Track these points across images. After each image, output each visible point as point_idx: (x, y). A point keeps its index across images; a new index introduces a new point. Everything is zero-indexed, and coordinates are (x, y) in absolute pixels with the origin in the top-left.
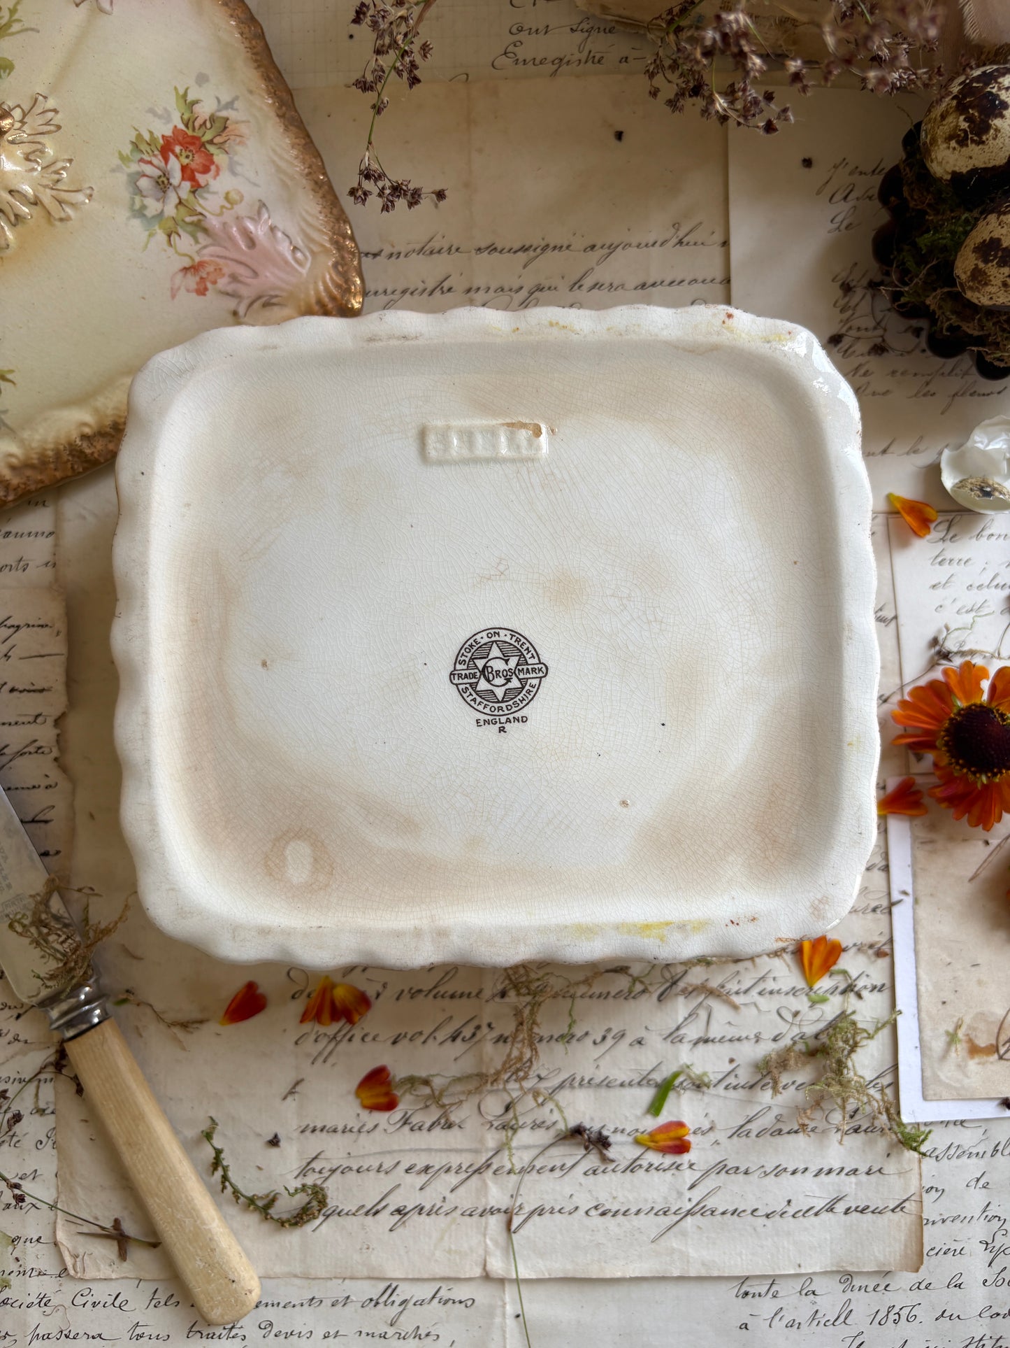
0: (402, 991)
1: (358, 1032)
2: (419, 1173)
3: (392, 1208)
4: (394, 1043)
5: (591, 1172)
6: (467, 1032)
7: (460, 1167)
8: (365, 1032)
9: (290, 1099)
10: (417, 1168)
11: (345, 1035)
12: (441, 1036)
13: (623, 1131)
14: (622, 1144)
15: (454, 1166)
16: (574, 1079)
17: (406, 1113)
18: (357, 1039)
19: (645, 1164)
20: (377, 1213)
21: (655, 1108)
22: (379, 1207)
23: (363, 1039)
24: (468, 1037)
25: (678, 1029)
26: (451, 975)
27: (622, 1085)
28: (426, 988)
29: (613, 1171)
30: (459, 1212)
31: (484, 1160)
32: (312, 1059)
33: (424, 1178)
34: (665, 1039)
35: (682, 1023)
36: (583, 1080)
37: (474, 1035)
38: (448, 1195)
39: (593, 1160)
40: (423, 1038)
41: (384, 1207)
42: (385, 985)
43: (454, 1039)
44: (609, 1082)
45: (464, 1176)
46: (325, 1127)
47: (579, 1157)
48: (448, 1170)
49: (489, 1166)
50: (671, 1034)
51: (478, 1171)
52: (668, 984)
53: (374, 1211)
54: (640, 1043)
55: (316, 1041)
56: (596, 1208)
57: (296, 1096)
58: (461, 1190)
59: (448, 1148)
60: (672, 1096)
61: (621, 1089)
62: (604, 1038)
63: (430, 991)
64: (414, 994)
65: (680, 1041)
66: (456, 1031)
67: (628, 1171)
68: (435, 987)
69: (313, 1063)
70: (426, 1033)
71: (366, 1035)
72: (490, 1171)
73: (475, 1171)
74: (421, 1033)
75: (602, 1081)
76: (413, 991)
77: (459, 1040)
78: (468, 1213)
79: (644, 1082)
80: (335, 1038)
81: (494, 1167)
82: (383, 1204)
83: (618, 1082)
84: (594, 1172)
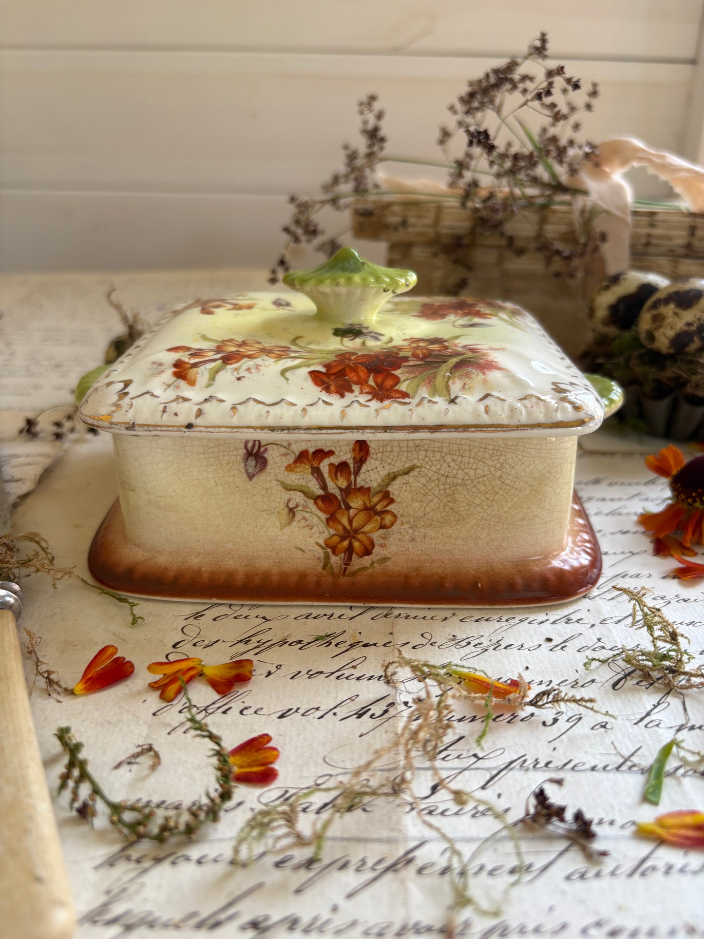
0: (300, 672)
1: (237, 706)
2: (297, 868)
3: (246, 918)
4: (282, 717)
5: (576, 876)
6: (377, 709)
7: (363, 862)
8: (246, 705)
9: (125, 768)
10: (295, 862)
11: (219, 708)
12: (342, 712)
13: (612, 823)
14: (615, 838)
15: (355, 861)
16: (525, 761)
17: (287, 792)
18: (235, 712)
19: (661, 866)
20: (217, 925)
21: (650, 796)
22: (222, 916)
23: (241, 712)
24: (378, 714)
25: (648, 714)
26: (358, 661)
27: (593, 769)
28: (328, 670)
29: (613, 874)
30: (360, 929)
31: (401, 853)
32: (169, 730)
33: (303, 875)
34: (636, 724)
35: (652, 710)
36: (537, 761)
37: (386, 712)
38: (343, 904)
39: (574, 861)
40: (319, 714)
41: (231, 918)
42: (278, 667)
43: (360, 716)
44: (575, 766)
45: (370, 875)
46: (163, 802)
47: (553, 856)
48: (344, 866)
49: (410, 861)
50: (642, 720)
51: (392, 868)
52: (620, 676)
53: (212, 921)
54: (604, 727)
55: (180, 712)
56: (598, 924)
57: (134, 767)
58: (364, 897)
59: (346, 835)
60: (668, 782)
61: (594, 773)
62: (555, 720)
63: (333, 673)
64: (312, 675)
65: (657, 725)
66: (363, 708)
67: (637, 875)
68: (338, 671)
69: (169, 734)
70: (324, 708)
71: (246, 708)
72: (412, 870)
73: (387, 869)
74: (317, 709)
75: (565, 765)
76: (311, 673)
77: (366, 717)
78: (376, 930)
79: (624, 768)
80: (205, 710)
81: (419, 863)
82: (230, 912)
83: (588, 766)
84: (582, 876)
